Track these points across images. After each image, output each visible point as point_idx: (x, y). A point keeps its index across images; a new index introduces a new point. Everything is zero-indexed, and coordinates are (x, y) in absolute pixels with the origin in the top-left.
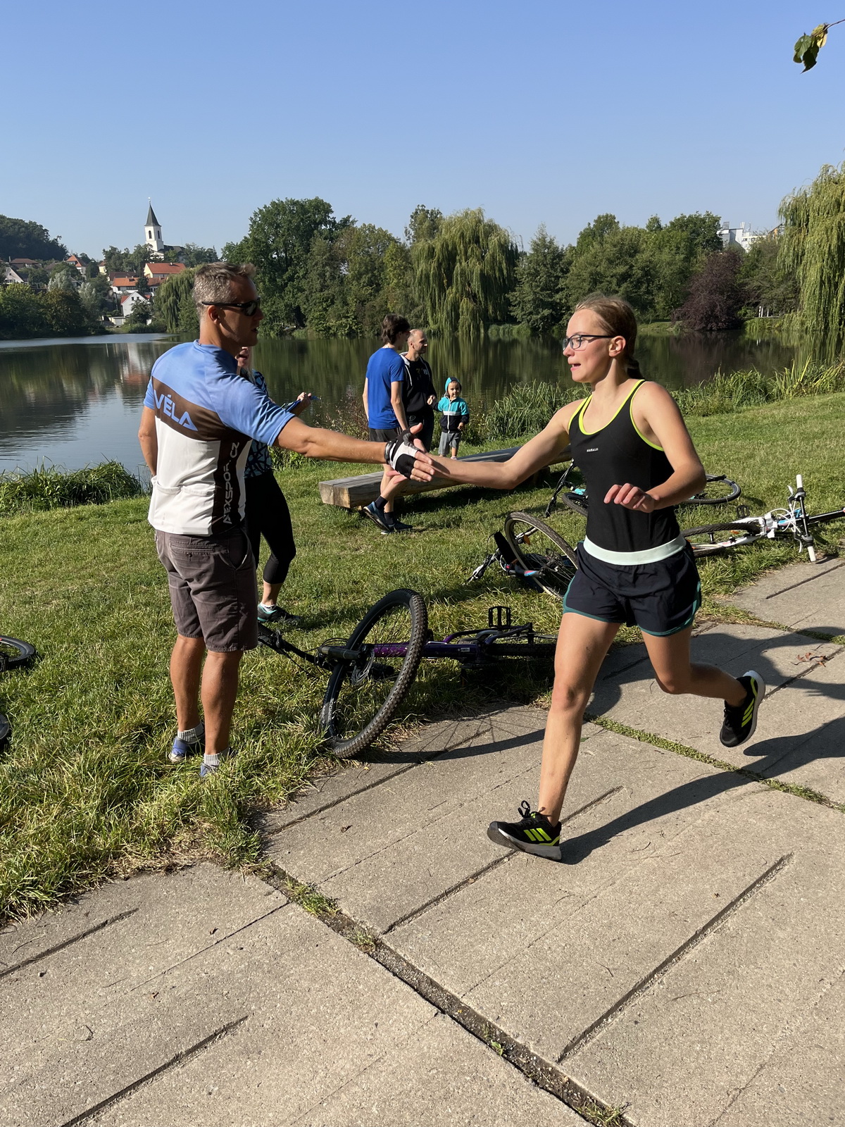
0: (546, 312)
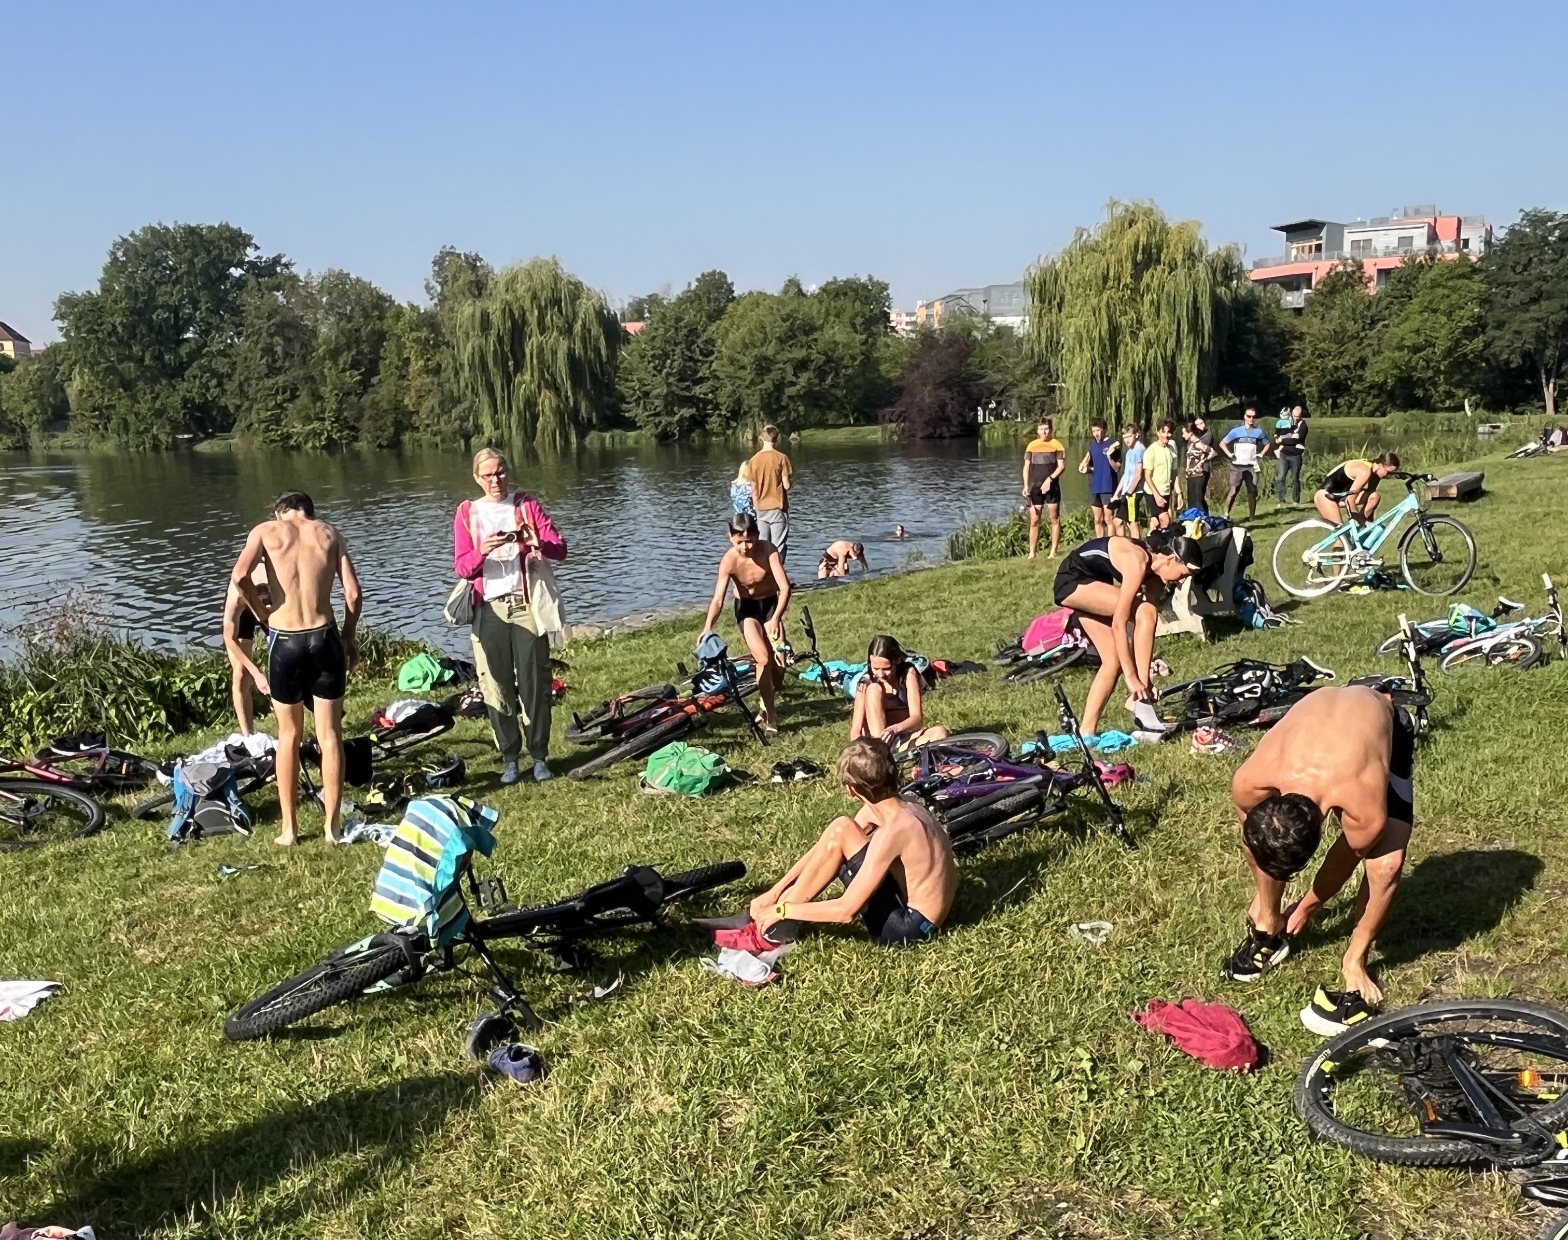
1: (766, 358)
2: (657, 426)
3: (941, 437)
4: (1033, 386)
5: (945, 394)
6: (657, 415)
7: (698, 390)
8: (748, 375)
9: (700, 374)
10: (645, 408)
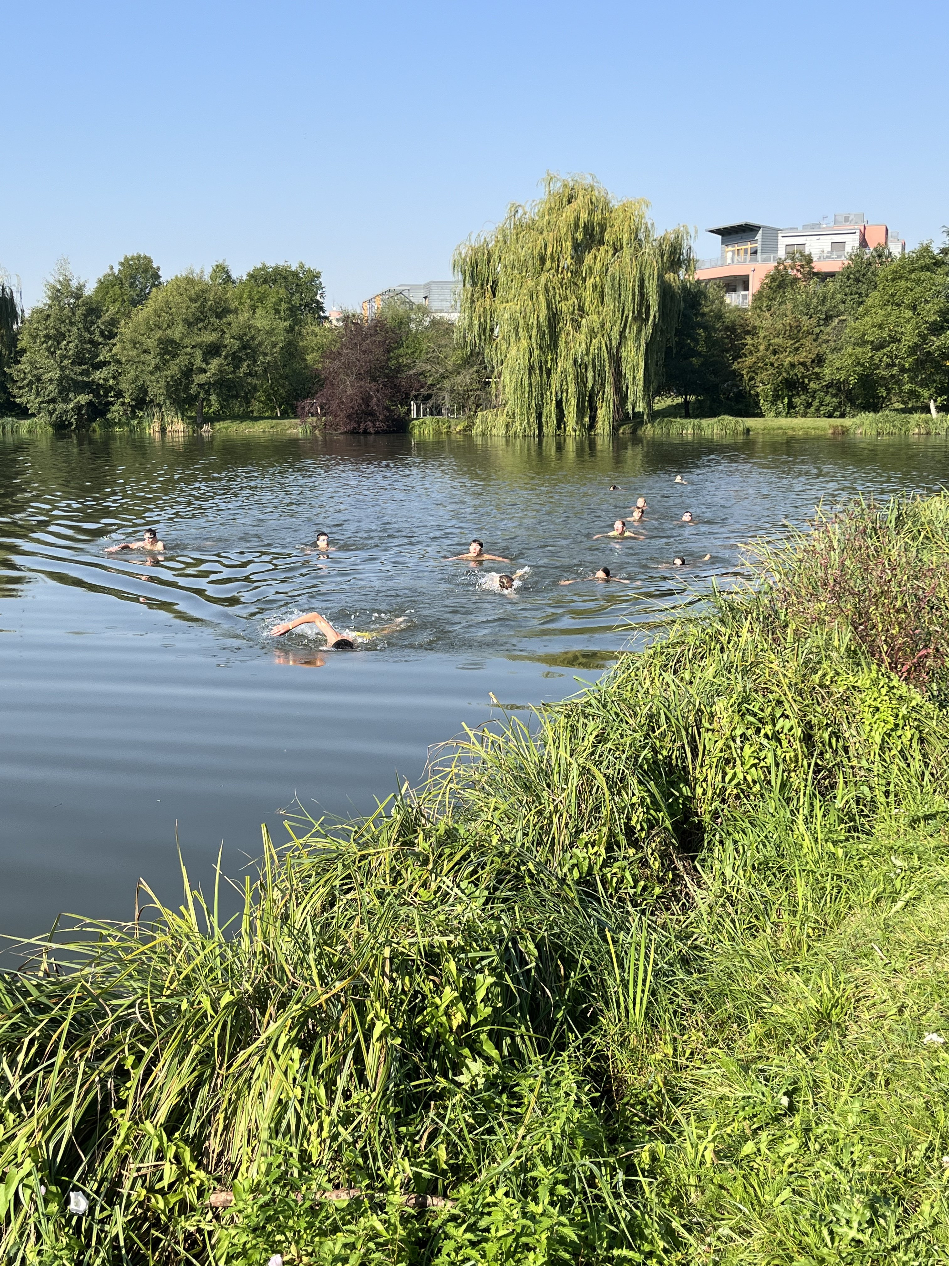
0: (83, 399)
1: (172, 342)
2: (51, 414)
3: (366, 432)
4: (465, 378)
5: (370, 386)
6: (53, 401)
7: (98, 376)
8: (152, 360)
9: (101, 358)
10: (38, 394)
